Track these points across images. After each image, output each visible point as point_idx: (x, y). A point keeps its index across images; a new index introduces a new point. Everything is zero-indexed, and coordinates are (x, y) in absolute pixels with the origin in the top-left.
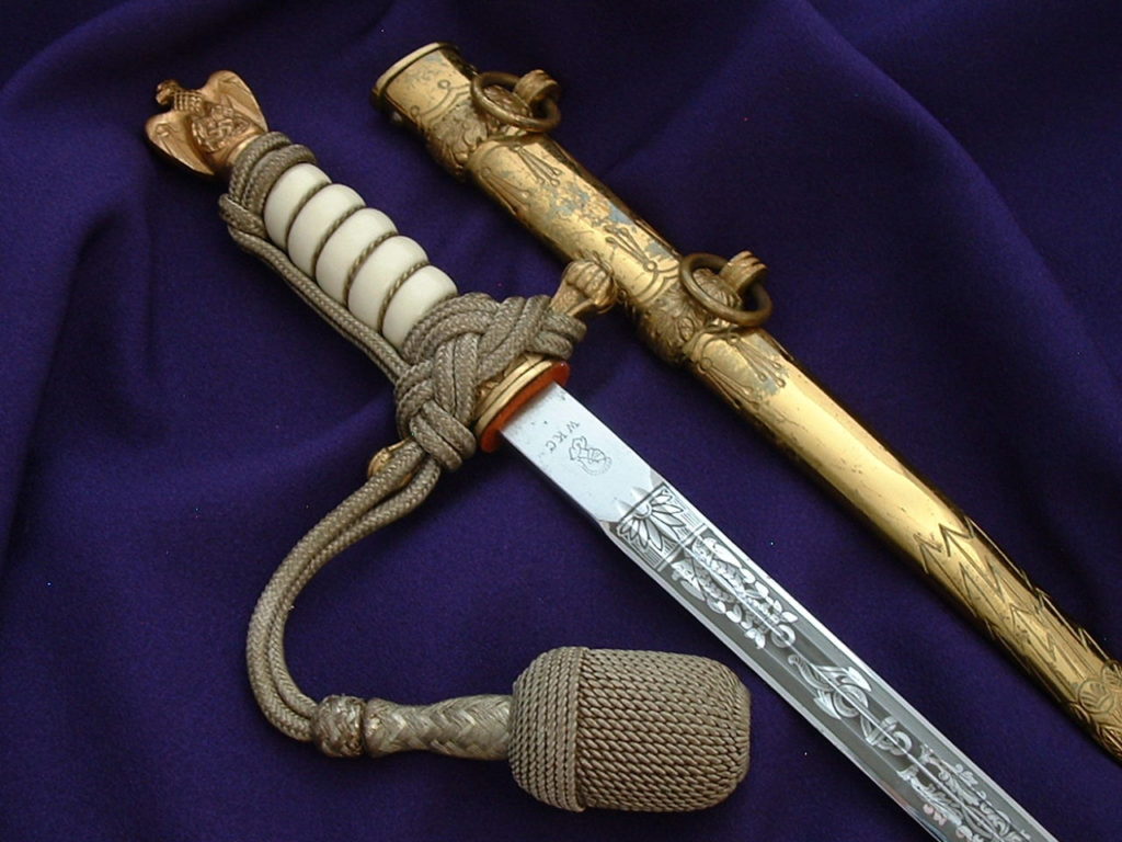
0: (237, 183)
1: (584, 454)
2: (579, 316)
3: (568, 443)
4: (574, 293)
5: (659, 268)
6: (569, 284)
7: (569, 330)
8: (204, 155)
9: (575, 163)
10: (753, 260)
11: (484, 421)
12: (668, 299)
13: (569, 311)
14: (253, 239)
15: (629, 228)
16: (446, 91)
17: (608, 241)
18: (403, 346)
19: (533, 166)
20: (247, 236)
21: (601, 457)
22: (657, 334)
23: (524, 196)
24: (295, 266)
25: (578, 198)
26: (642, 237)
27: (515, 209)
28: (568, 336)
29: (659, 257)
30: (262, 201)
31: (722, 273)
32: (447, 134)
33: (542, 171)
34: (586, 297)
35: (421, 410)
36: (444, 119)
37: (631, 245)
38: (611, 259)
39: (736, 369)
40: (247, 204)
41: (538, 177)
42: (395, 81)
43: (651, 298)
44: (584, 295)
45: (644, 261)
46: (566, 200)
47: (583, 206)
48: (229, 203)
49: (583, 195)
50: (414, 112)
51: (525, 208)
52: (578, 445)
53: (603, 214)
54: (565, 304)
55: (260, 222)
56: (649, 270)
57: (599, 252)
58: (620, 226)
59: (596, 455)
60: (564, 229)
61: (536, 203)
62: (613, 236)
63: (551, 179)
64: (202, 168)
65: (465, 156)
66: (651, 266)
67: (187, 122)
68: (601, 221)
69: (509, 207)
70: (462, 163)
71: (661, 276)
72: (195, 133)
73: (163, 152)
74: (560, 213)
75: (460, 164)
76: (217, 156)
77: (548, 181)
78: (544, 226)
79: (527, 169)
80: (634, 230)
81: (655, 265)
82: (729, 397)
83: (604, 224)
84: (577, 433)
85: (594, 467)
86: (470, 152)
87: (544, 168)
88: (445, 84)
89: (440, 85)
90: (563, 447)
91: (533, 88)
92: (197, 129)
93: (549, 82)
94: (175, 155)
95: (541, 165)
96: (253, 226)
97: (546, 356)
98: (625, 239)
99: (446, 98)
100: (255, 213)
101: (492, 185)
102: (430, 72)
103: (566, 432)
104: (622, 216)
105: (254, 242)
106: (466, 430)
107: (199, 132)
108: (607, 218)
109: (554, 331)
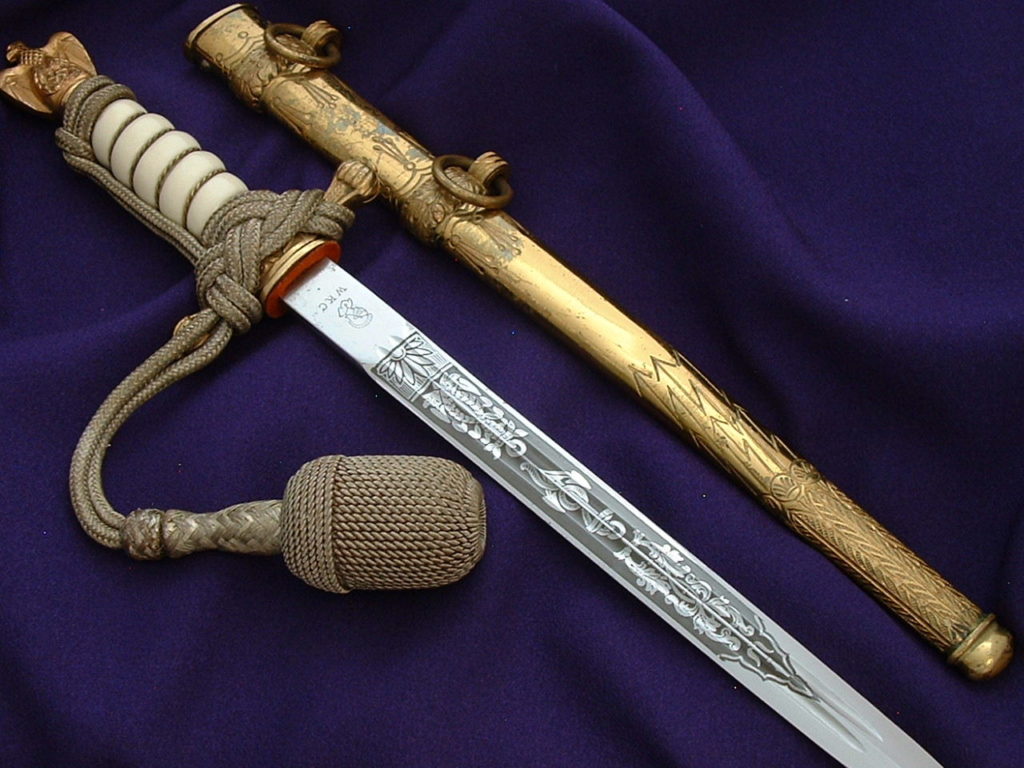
0: (70, 116)
1: (350, 311)
2: (347, 204)
3: (337, 304)
4: (343, 186)
5: (417, 168)
6: (339, 180)
7: (338, 214)
8: (44, 97)
9: (350, 91)
10: (496, 158)
11: (267, 289)
12: (424, 190)
13: (339, 201)
14: (83, 160)
15: (393, 138)
16: (245, 40)
17: (376, 148)
18: (203, 234)
19: (315, 94)
20: (78, 158)
21: (365, 313)
22: (415, 219)
23: (307, 117)
24: (116, 179)
25: (351, 117)
26: (403, 145)
27: (301, 129)
28: (337, 220)
29: (417, 159)
30: (90, 129)
31: (470, 170)
32: (244, 73)
33: (322, 97)
34: (353, 189)
35: (215, 283)
36: (242, 62)
37: (395, 151)
38: (378, 162)
39: (479, 243)
40: (77, 132)
41: (319, 102)
42: (203, 35)
43: (410, 191)
44: (351, 187)
45: (404, 162)
46: (341, 119)
47: (355, 122)
48: (63, 133)
49: (355, 114)
50: (219, 58)
51: (308, 127)
52: (346, 305)
53: (372, 129)
54: (336, 196)
55: (89, 147)
56: (409, 169)
57: (368, 157)
58: (386, 137)
59: (361, 312)
60: (339, 142)
61: (316, 123)
62: (379, 145)
63: (329, 103)
64: (43, 108)
65: (259, 89)
66: (410, 166)
67: (31, 73)
68: (370, 134)
69: (296, 128)
70: (258, 96)
71: (419, 174)
72: (37, 80)
73: (12, 98)
74: (336, 129)
75: (255, 96)
76: (54, 98)
77: (327, 105)
78: (322, 141)
79: (310, 97)
80: (397, 139)
81: (414, 165)
82: (475, 266)
83: (372, 136)
84: (344, 295)
85: (359, 321)
86: (264, 86)
87: (324, 95)
88: (244, 35)
89: (239, 35)
90: (333, 308)
91: (317, 35)
92: (38, 77)
93: (330, 29)
94: (20, 99)
95: (322, 93)
96: (82, 150)
97: (319, 236)
98: (389, 146)
99: (244, 45)
100: (85, 140)
101: (282, 112)
102: (231, 26)
103: (336, 295)
104: (386, 129)
105: (84, 163)
106: (252, 297)
107: (40, 79)
108: (374, 131)
109: (326, 216)
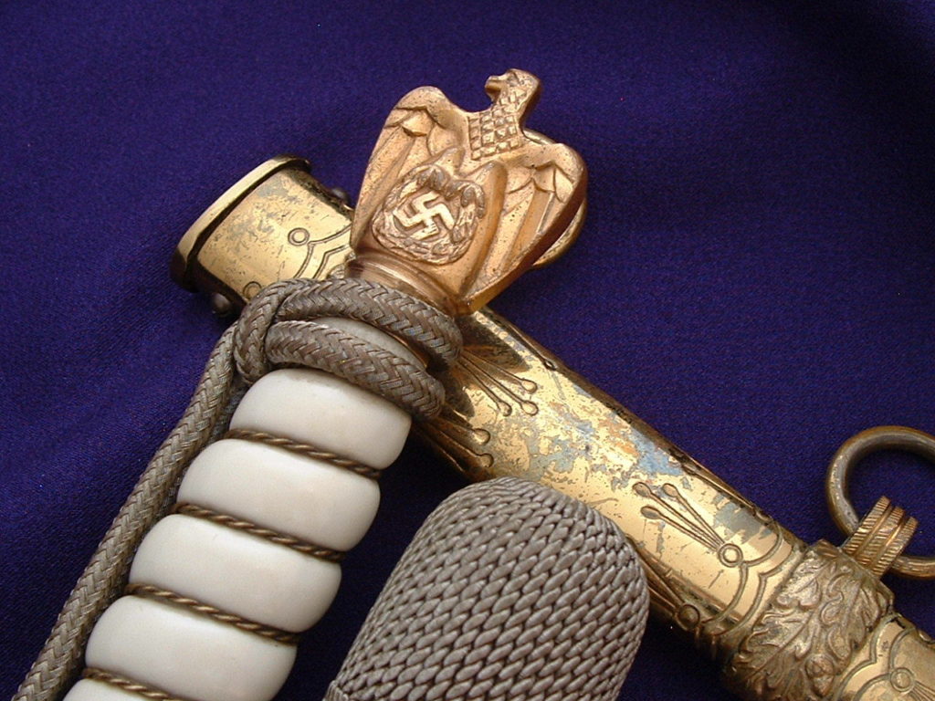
5: (747, 557)
10: (898, 514)
15: (676, 481)
16: (304, 249)
17: (648, 512)
22: (766, 687)
25: (574, 432)
26: (702, 496)
29: (740, 534)
31: (851, 545)
33: (503, 388)
37: (688, 516)
38: (659, 549)
42: (211, 241)
45: (716, 544)
47: (588, 448)
49: (584, 427)
53: (627, 462)
56: (731, 564)
57: (637, 538)
58: (661, 480)
61: (502, 453)
62: (652, 503)
63: (521, 402)
66: (731, 555)
68: (626, 476)
71: (753, 572)
74: (550, 469)
77: (516, 406)
80: (686, 485)
83: (632, 482)
87: (505, 382)
88: (299, 236)
89: (291, 239)
95: (499, 378)
98: (675, 505)
99: (307, 262)
102: (269, 216)
108: (634, 467)
